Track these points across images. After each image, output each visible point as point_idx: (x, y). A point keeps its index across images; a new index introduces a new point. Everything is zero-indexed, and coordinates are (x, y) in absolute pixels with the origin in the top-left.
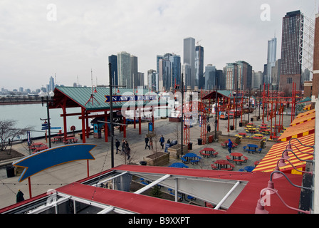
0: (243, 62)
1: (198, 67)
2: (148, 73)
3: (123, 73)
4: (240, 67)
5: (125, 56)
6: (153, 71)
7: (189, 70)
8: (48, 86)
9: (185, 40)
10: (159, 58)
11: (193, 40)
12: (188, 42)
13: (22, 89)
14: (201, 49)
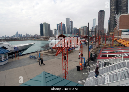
0: (86, 26)
1: (71, 28)
2: (54, 30)
3: (45, 30)
4: (85, 28)
5: (46, 24)
6: (56, 29)
7: (68, 29)
8: (16, 35)
9: (66, 19)
10: (58, 25)
11: (69, 19)
12: (67, 19)
13: (6, 36)
14: (72, 22)
